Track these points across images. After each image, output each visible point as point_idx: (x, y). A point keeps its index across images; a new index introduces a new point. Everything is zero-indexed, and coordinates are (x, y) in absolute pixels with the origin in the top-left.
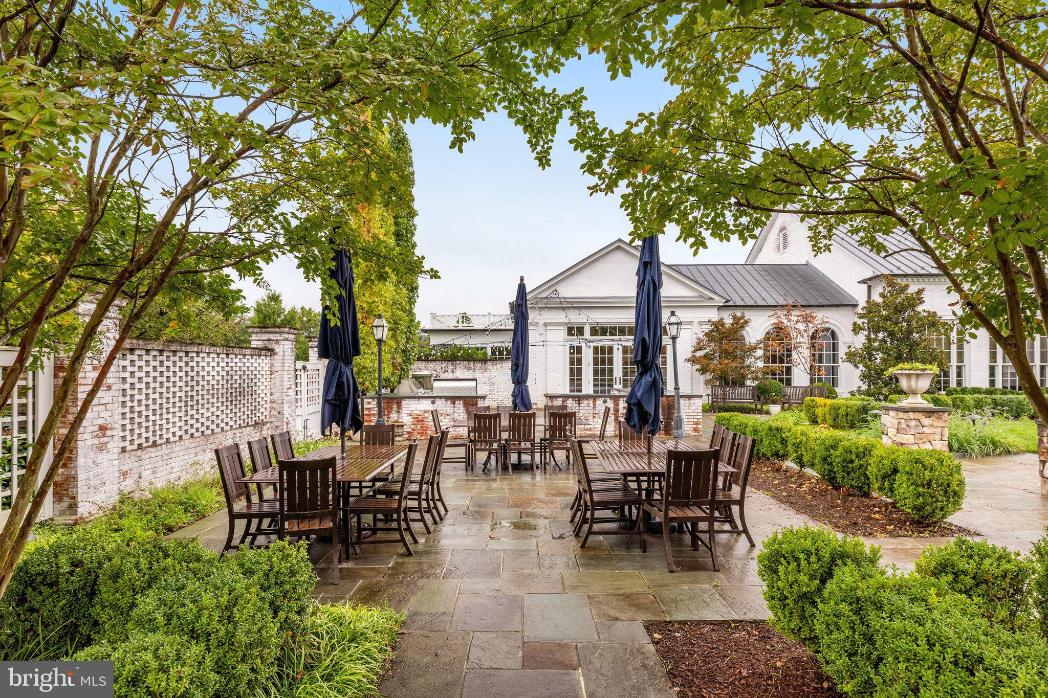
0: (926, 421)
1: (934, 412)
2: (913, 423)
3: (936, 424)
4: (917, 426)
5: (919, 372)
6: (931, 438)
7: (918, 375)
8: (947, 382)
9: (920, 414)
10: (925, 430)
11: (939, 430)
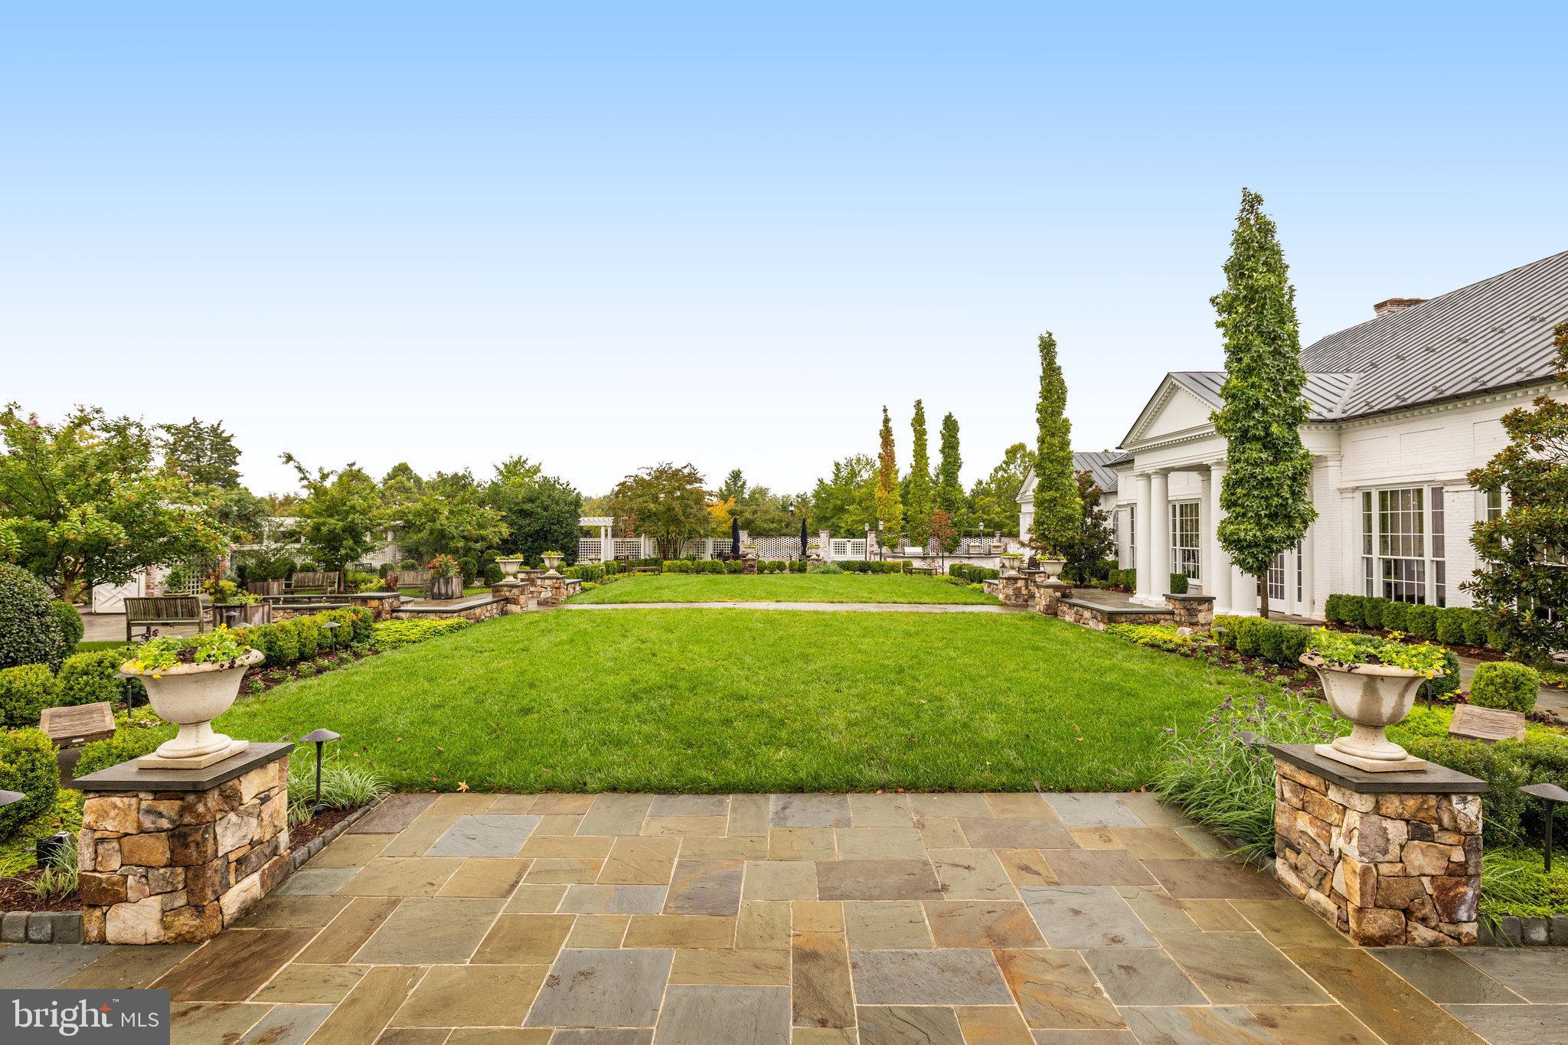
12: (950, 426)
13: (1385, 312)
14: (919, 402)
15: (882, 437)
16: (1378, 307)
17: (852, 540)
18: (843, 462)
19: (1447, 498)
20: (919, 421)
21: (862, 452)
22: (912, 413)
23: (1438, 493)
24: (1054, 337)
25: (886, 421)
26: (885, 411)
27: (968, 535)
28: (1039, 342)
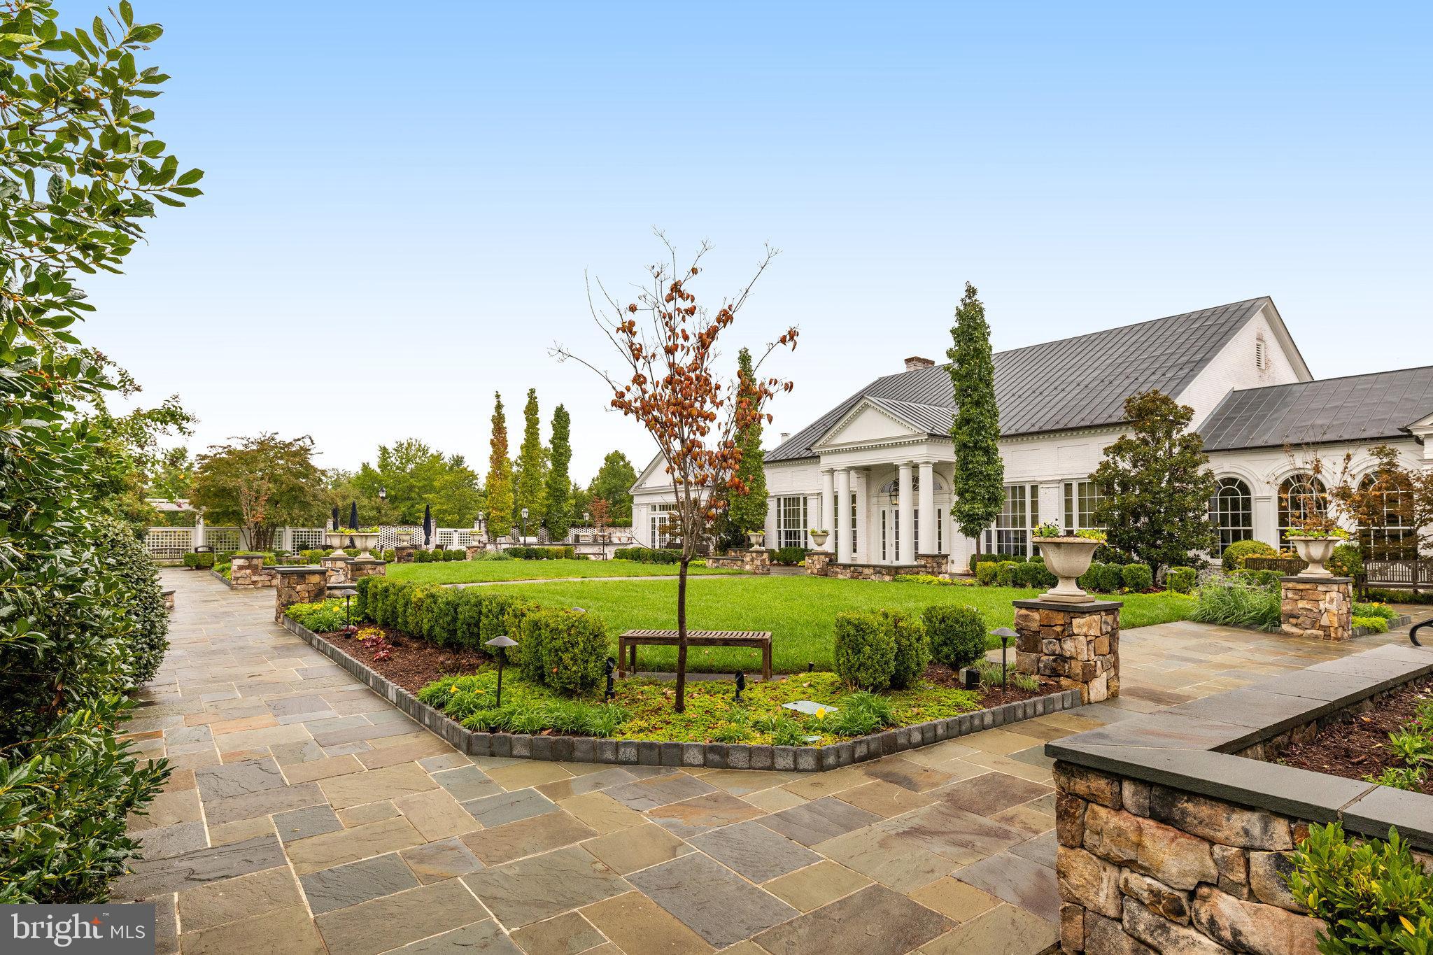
12: (561, 419)
13: (912, 364)
14: (532, 391)
15: (494, 423)
16: (908, 361)
17: (459, 530)
18: (391, 447)
19: (1041, 492)
20: (532, 410)
21: (414, 436)
22: (525, 401)
23: (1034, 489)
24: (750, 353)
25: (499, 407)
26: (498, 396)
27: (574, 525)
28: (738, 355)
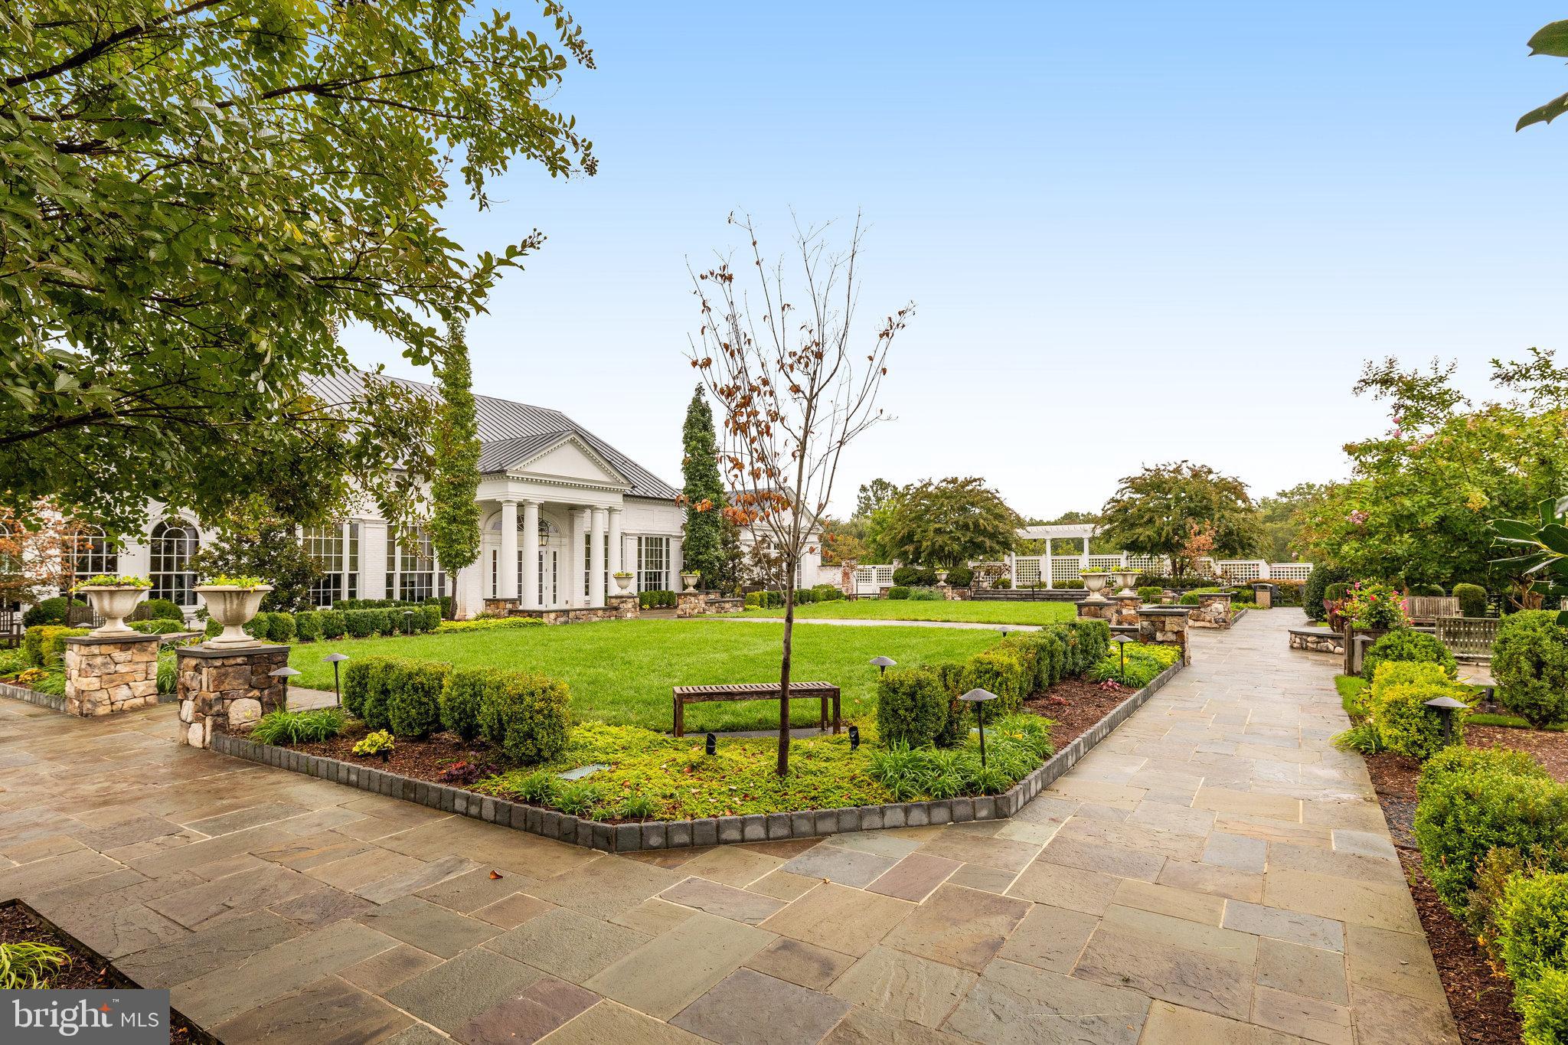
0: (119, 655)
1: (134, 643)
2: (99, 660)
3: (137, 658)
4: (105, 664)
5: (113, 588)
6: (128, 678)
7: (111, 593)
8: (337, 595)
9: (112, 647)
10: (118, 668)
11: (143, 666)
